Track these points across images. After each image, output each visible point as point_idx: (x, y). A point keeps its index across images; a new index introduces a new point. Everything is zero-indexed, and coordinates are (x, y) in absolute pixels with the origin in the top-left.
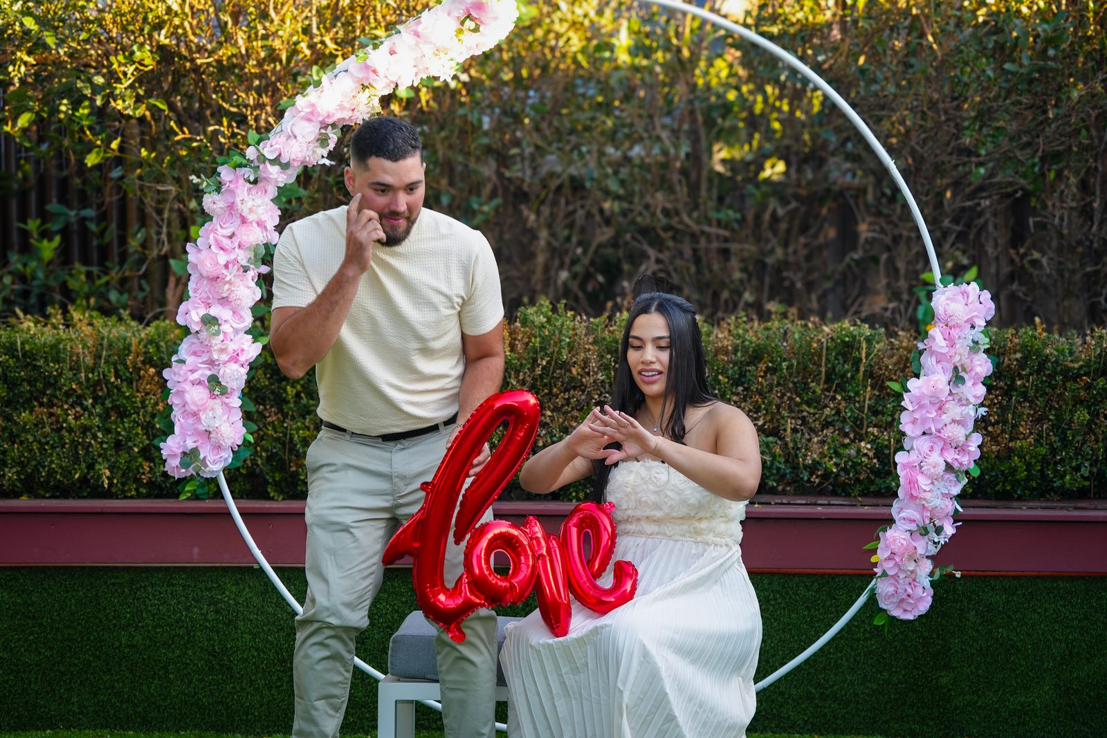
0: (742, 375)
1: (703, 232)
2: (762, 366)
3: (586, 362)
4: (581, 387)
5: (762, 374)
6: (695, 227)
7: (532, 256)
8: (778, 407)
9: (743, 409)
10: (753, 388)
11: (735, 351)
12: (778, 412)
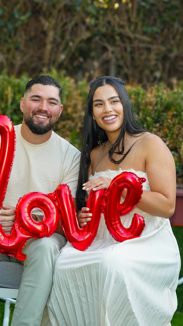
0: (159, 117)
1: (136, 38)
2: (171, 113)
3: (75, 106)
4: (73, 119)
5: (170, 117)
6: (132, 36)
7: (44, 45)
8: (177, 135)
9: (158, 136)
10: (165, 124)
11: (156, 104)
12: (177, 139)
